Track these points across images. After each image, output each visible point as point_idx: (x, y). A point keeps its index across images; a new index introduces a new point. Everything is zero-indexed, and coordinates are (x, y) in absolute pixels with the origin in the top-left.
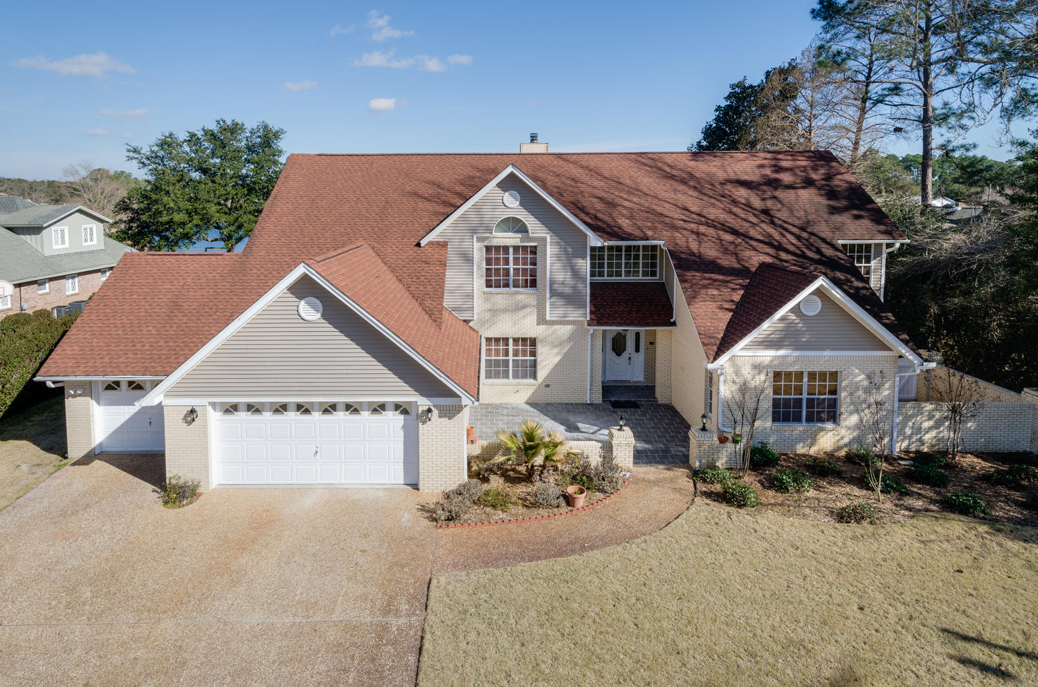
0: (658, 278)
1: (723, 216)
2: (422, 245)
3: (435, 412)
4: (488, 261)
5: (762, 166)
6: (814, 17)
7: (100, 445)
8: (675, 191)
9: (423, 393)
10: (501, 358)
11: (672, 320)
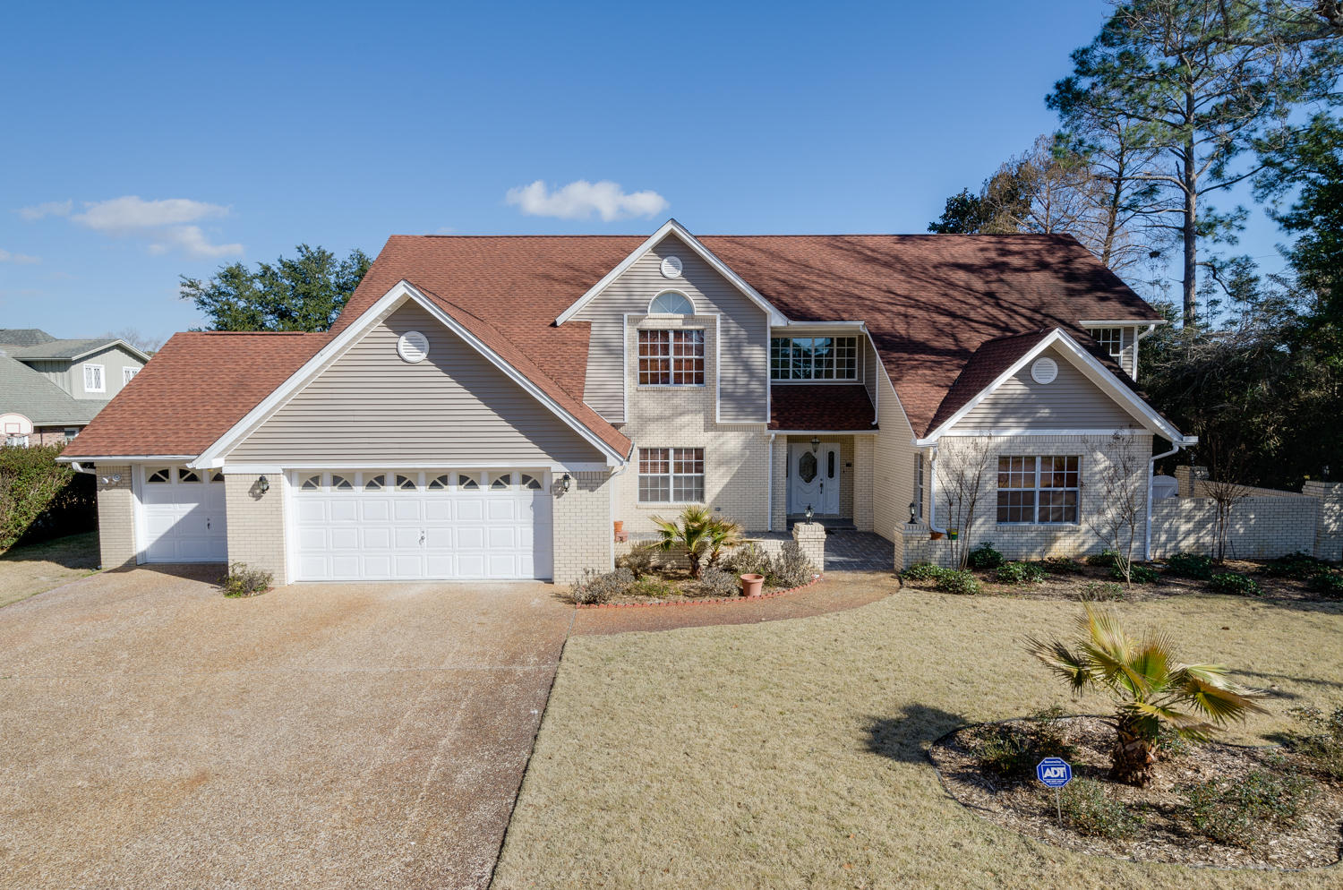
0: (856, 379)
1: (937, 299)
2: (558, 324)
3: (573, 482)
4: (643, 350)
5: (982, 250)
6: (1050, 107)
7: (144, 554)
8: (878, 274)
9: (558, 457)
10: (659, 474)
11: (874, 423)
